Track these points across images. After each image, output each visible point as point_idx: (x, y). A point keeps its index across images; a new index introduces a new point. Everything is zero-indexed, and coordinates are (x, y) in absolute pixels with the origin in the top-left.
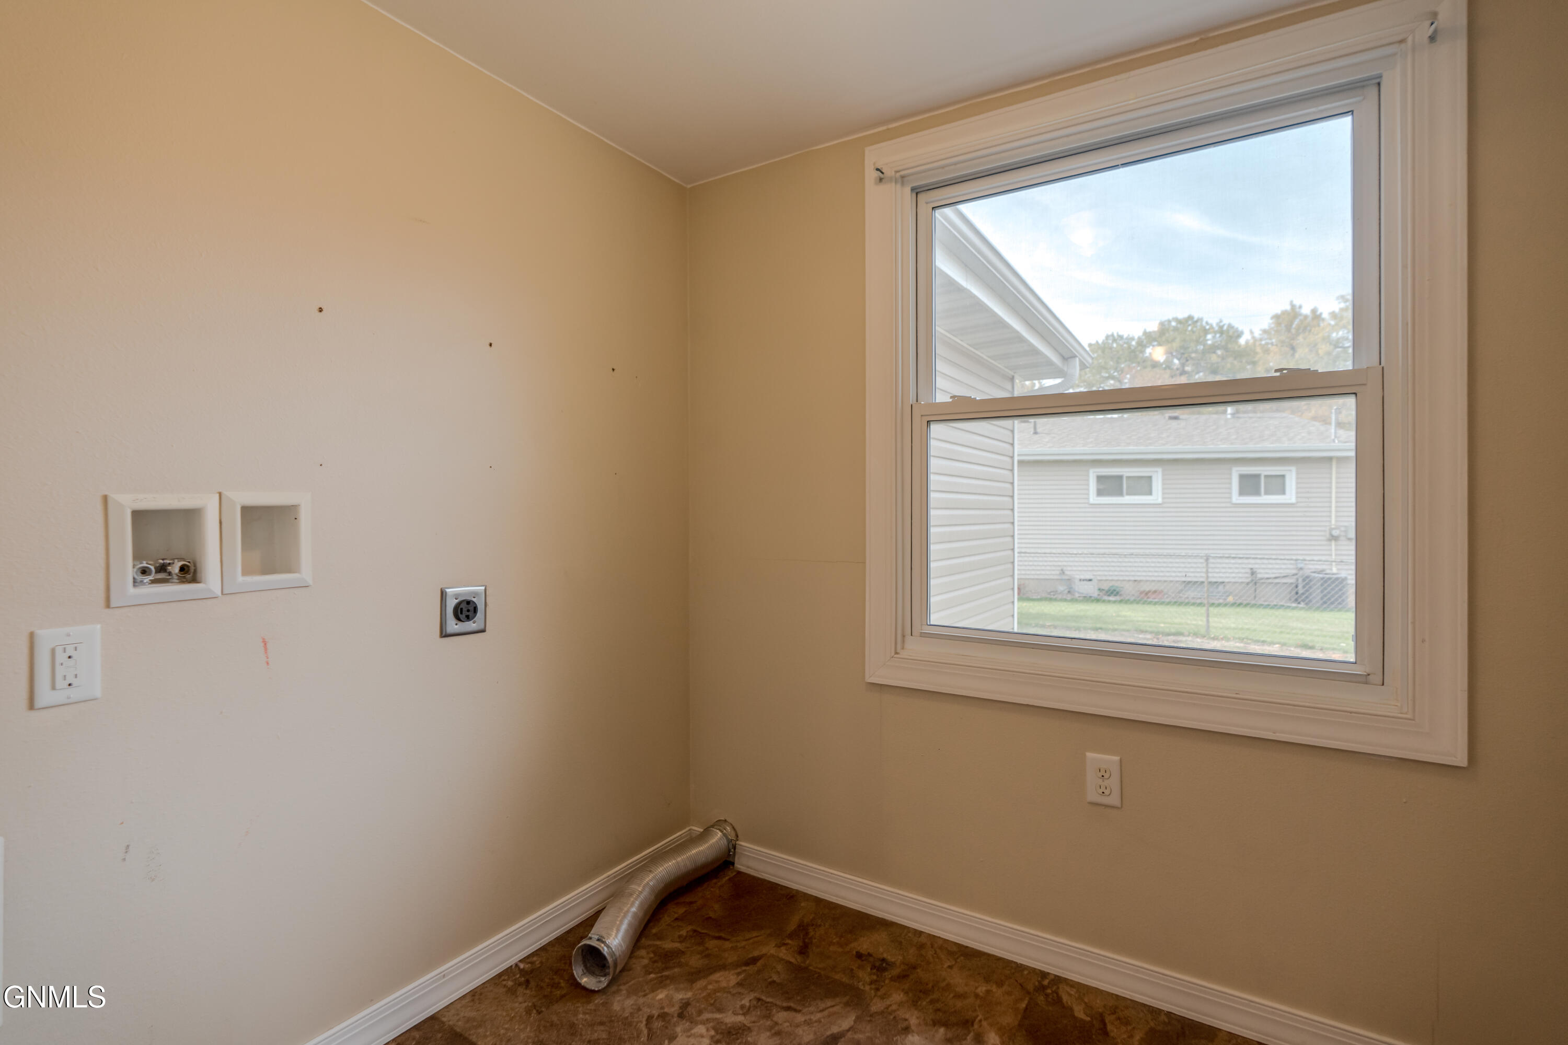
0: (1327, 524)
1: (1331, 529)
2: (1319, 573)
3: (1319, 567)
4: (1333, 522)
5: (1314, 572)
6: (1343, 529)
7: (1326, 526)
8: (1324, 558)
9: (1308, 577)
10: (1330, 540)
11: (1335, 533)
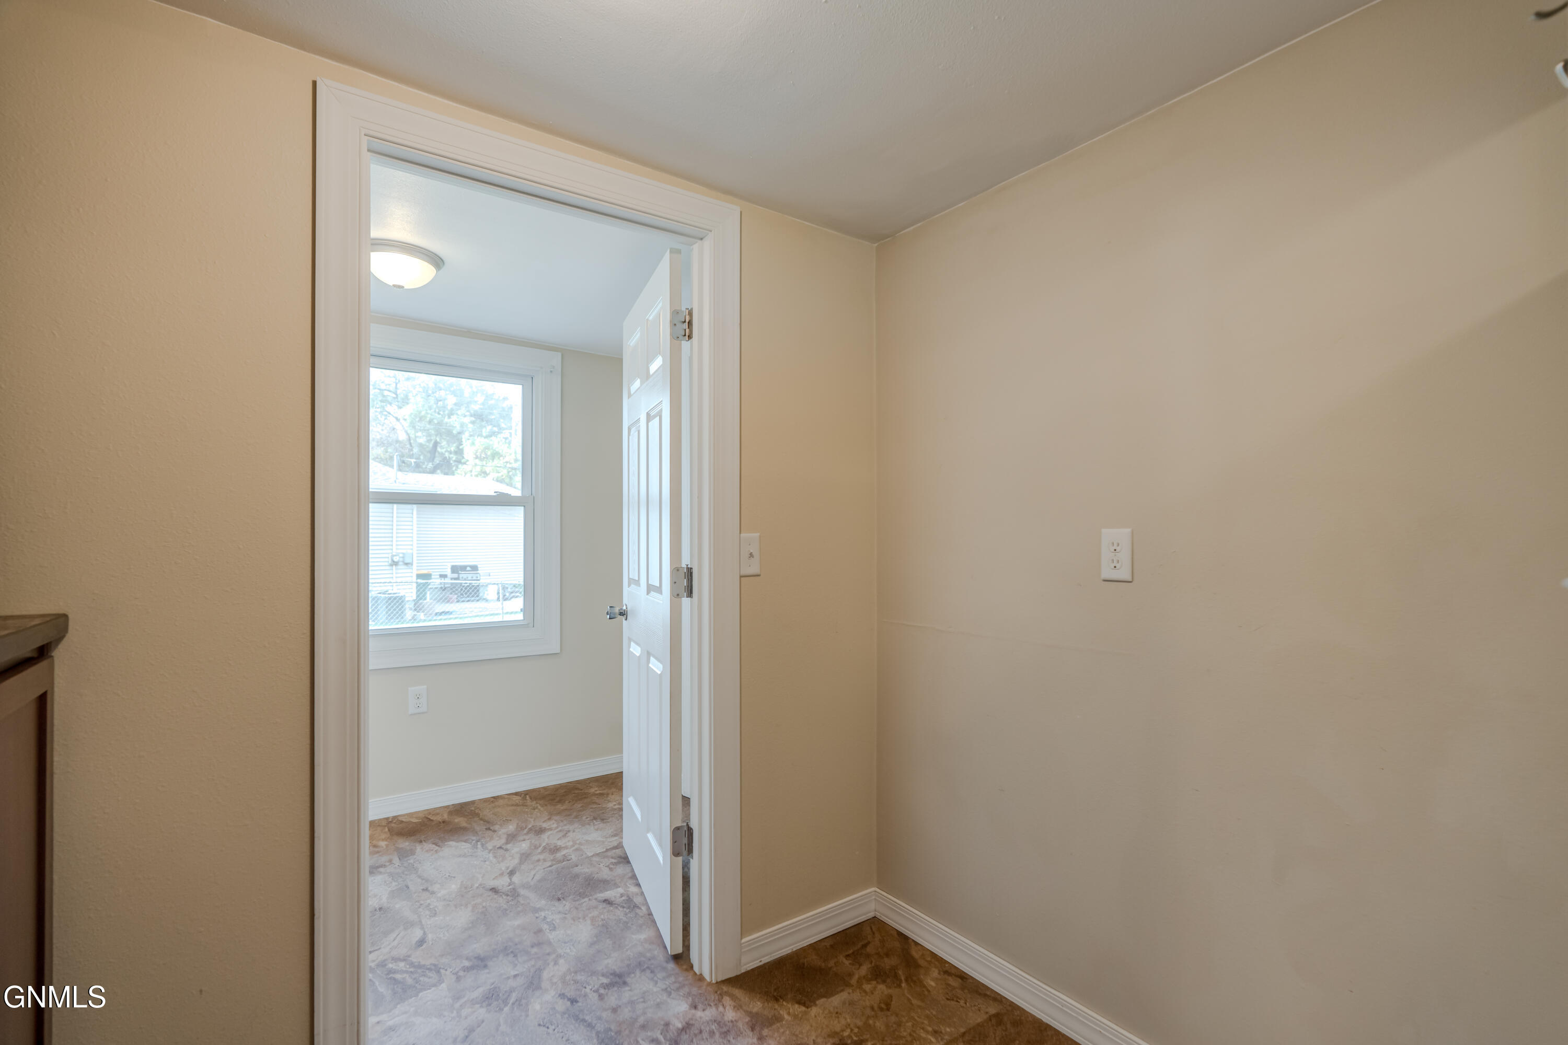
0: (390, 551)
1: (393, 556)
2: (384, 593)
3: (385, 589)
4: (394, 550)
5: (380, 593)
6: (401, 555)
7: (388, 553)
8: (388, 580)
9: (376, 597)
10: (391, 565)
11: (396, 559)
